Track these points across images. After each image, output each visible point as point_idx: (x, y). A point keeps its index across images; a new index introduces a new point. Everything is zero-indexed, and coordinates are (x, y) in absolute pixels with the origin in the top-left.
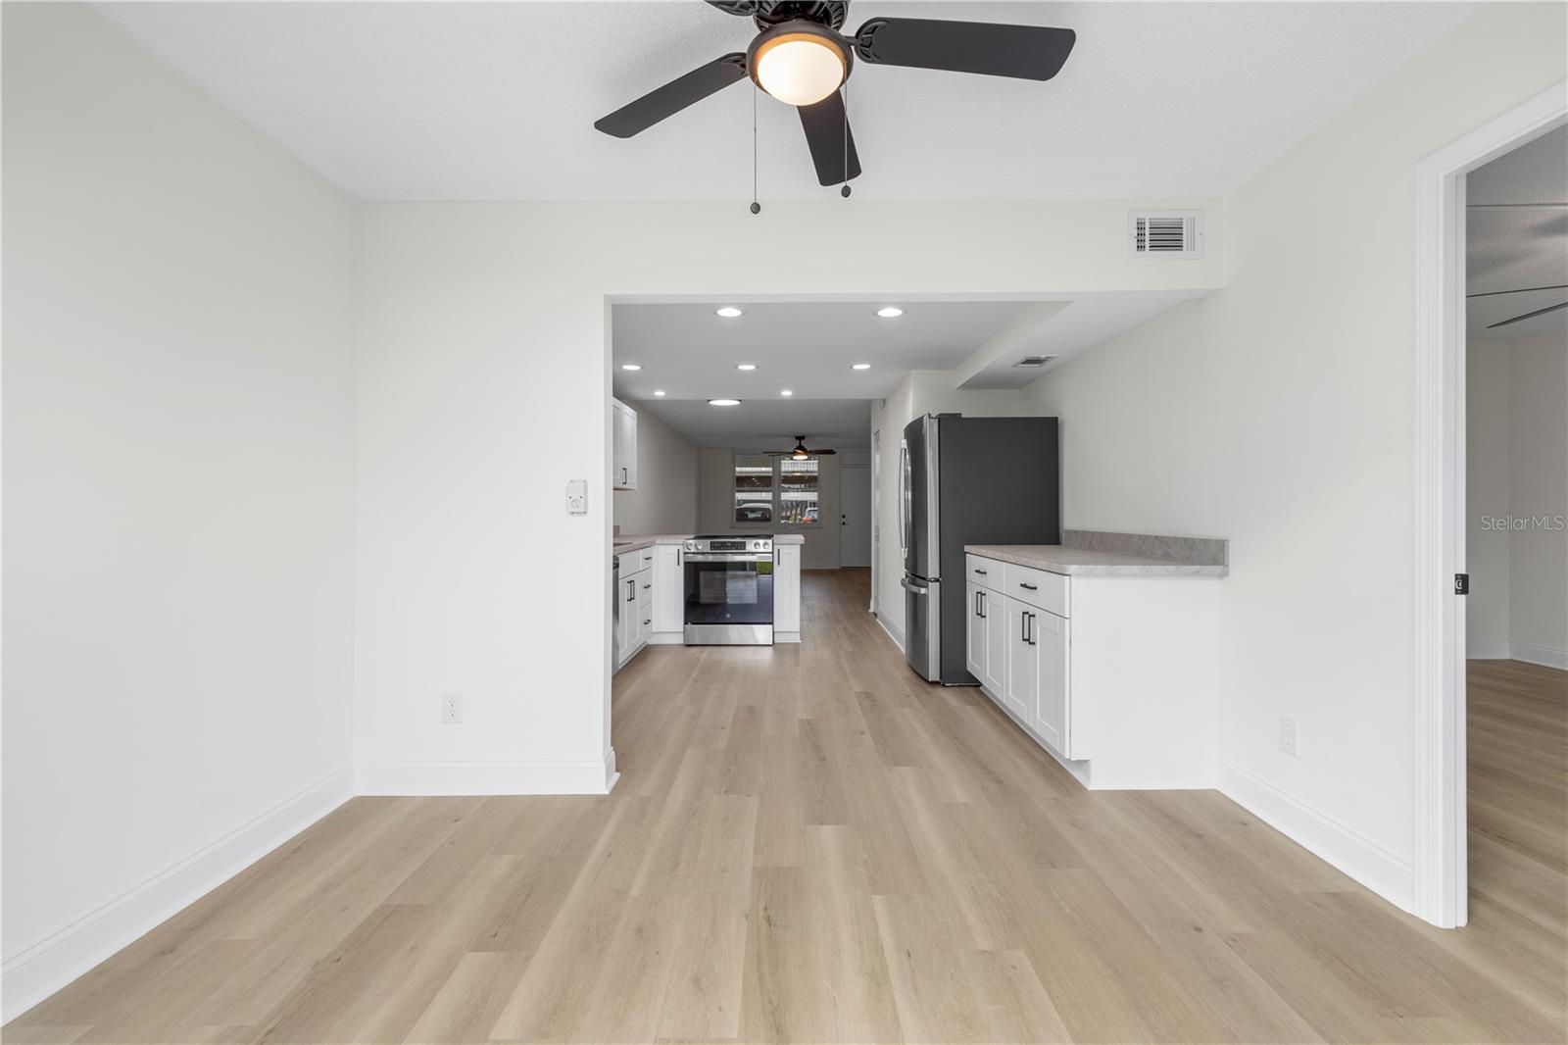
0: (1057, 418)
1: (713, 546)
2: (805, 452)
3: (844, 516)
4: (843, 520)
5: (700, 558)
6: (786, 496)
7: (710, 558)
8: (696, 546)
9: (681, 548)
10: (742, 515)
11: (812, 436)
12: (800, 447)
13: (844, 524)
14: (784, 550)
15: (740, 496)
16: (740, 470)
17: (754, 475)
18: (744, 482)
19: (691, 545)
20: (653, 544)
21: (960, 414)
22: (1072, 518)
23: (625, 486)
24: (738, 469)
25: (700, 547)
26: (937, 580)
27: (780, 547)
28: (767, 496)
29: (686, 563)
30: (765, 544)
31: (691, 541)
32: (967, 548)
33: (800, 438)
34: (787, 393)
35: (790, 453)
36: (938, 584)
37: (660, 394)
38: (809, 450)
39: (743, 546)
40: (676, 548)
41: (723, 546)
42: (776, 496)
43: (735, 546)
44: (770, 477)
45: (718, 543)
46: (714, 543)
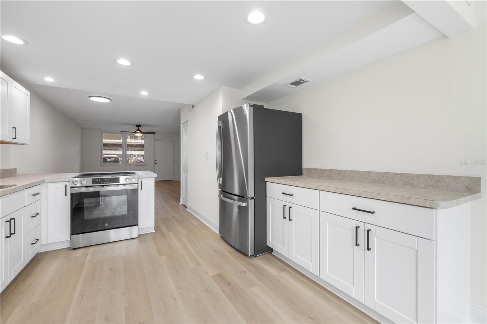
0: (301, 114)
1: (94, 181)
2: (141, 132)
3: (156, 160)
4: (155, 162)
5: (83, 190)
6: (128, 152)
7: (92, 190)
8: (81, 182)
9: (68, 184)
10: (105, 160)
11: (144, 125)
12: (138, 130)
13: (156, 163)
14: (145, 181)
15: (104, 152)
16: (106, 141)
17: (111, 143)
18: (107, 146)
19: (76, 181)
20: (43, 182)
21: (264, 106)
22: (307, 163)
23: (14, 141)
24: (104, 140)
25: (84, 183)
26: (253, 198)
27: (142, 179)
28: (120, 152)
29: (72, 194)
30: (133, 178)
31: (77, 179)
32: (267, 179)
33: (138, 126)
34: (144, 93)
35: (133, 132)
36: (253, 200)
37: (49, 80)
38: (142, 131)
39: (117, 180)
40: (64, 184)
41: (103, 181)
42: (124, 153)
43: (111, 180)
44: (121, 144)
45: (98, 179)
46: (96, 179)
